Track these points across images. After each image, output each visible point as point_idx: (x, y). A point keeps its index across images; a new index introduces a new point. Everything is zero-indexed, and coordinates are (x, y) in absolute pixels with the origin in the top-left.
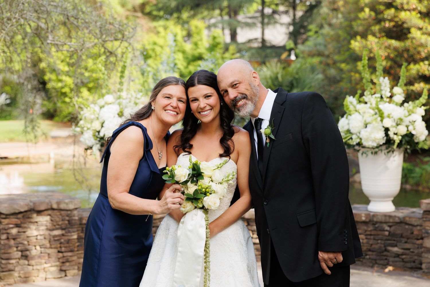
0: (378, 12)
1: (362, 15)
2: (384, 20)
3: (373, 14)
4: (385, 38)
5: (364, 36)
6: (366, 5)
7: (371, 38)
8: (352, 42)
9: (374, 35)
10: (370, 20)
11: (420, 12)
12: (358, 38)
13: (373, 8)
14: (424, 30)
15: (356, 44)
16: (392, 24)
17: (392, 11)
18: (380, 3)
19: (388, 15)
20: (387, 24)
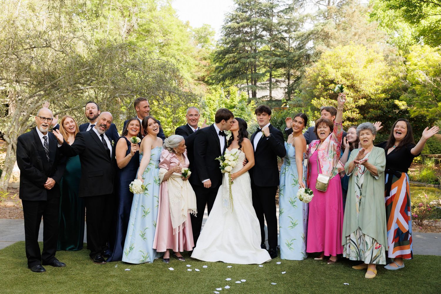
0: (326, 85)
1: (318, 87)
2: (329, 89)
3: (323, 86)
4: (329, 99)
5: (318, 98)
6: (320, 82)
7: (322, 98)
8: (312, 100)
9: (323, 97)
10: (322, 89)
11: (348, 86)
12: (316, 98)
13: (323, 83)
14: (349, 95)
15: (314, 102)
16: (333, 92)
17: (333, 85)
18: (327, 80)
19: (331, 87)
20: (331, 92)
